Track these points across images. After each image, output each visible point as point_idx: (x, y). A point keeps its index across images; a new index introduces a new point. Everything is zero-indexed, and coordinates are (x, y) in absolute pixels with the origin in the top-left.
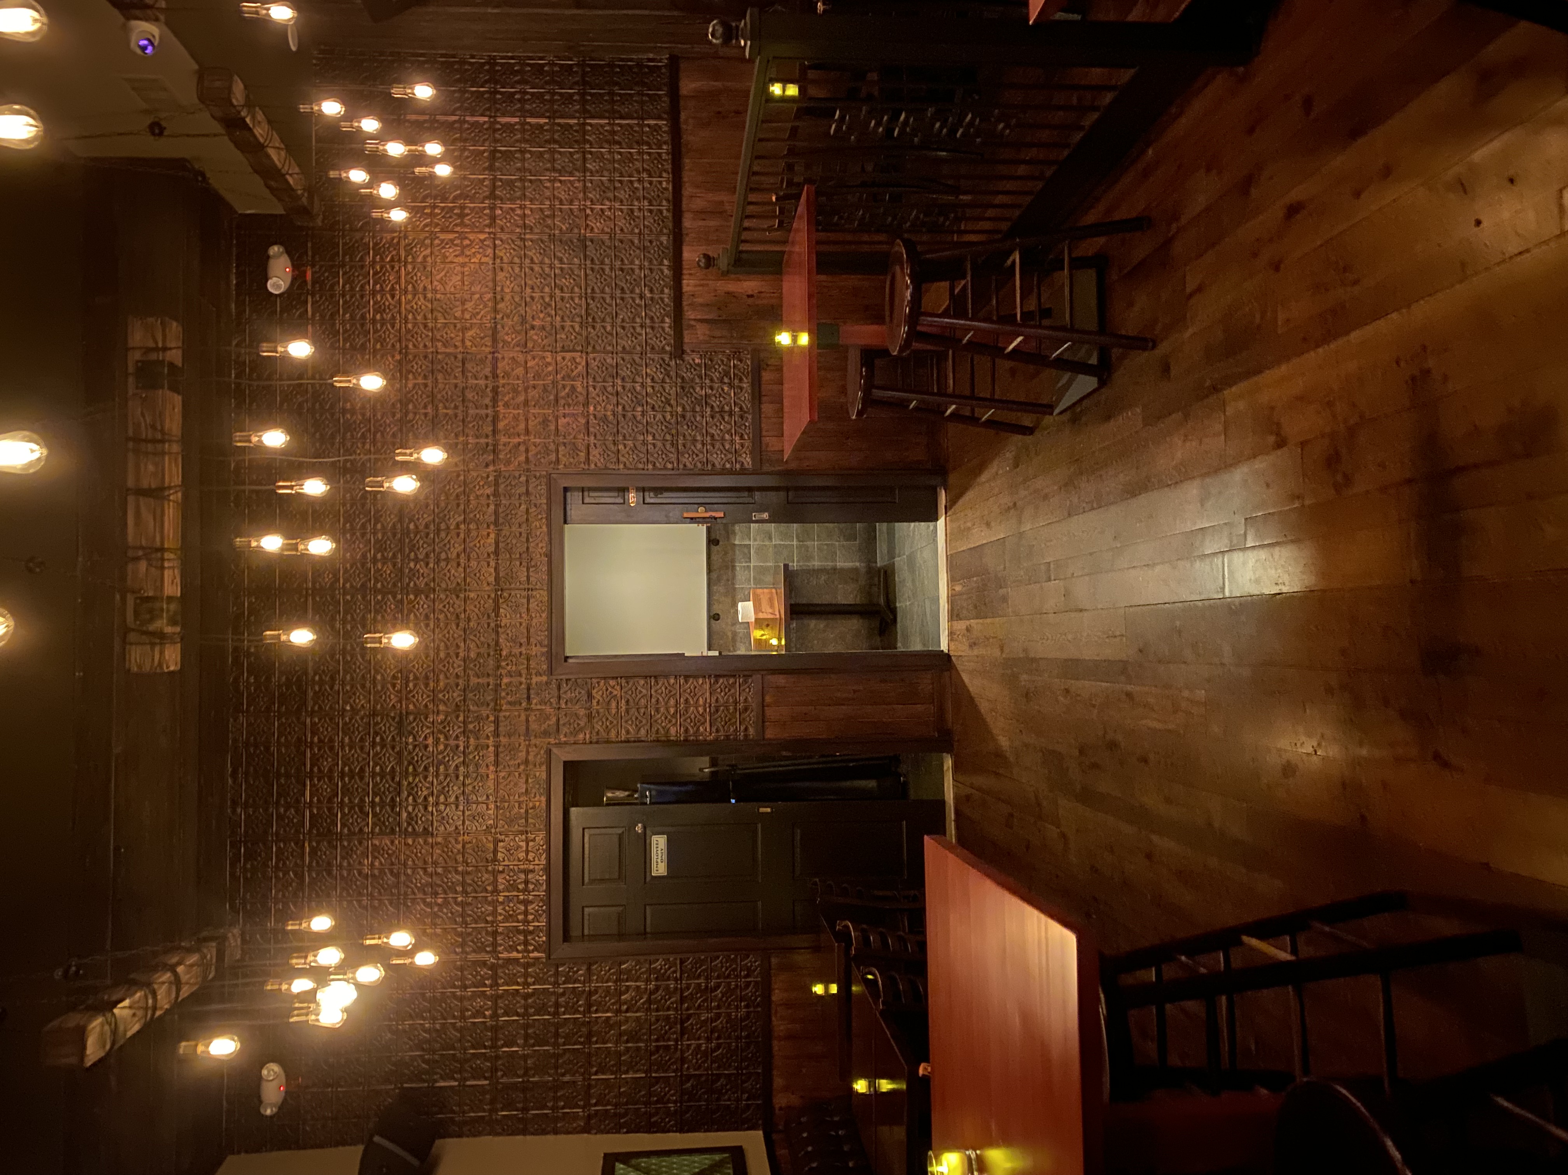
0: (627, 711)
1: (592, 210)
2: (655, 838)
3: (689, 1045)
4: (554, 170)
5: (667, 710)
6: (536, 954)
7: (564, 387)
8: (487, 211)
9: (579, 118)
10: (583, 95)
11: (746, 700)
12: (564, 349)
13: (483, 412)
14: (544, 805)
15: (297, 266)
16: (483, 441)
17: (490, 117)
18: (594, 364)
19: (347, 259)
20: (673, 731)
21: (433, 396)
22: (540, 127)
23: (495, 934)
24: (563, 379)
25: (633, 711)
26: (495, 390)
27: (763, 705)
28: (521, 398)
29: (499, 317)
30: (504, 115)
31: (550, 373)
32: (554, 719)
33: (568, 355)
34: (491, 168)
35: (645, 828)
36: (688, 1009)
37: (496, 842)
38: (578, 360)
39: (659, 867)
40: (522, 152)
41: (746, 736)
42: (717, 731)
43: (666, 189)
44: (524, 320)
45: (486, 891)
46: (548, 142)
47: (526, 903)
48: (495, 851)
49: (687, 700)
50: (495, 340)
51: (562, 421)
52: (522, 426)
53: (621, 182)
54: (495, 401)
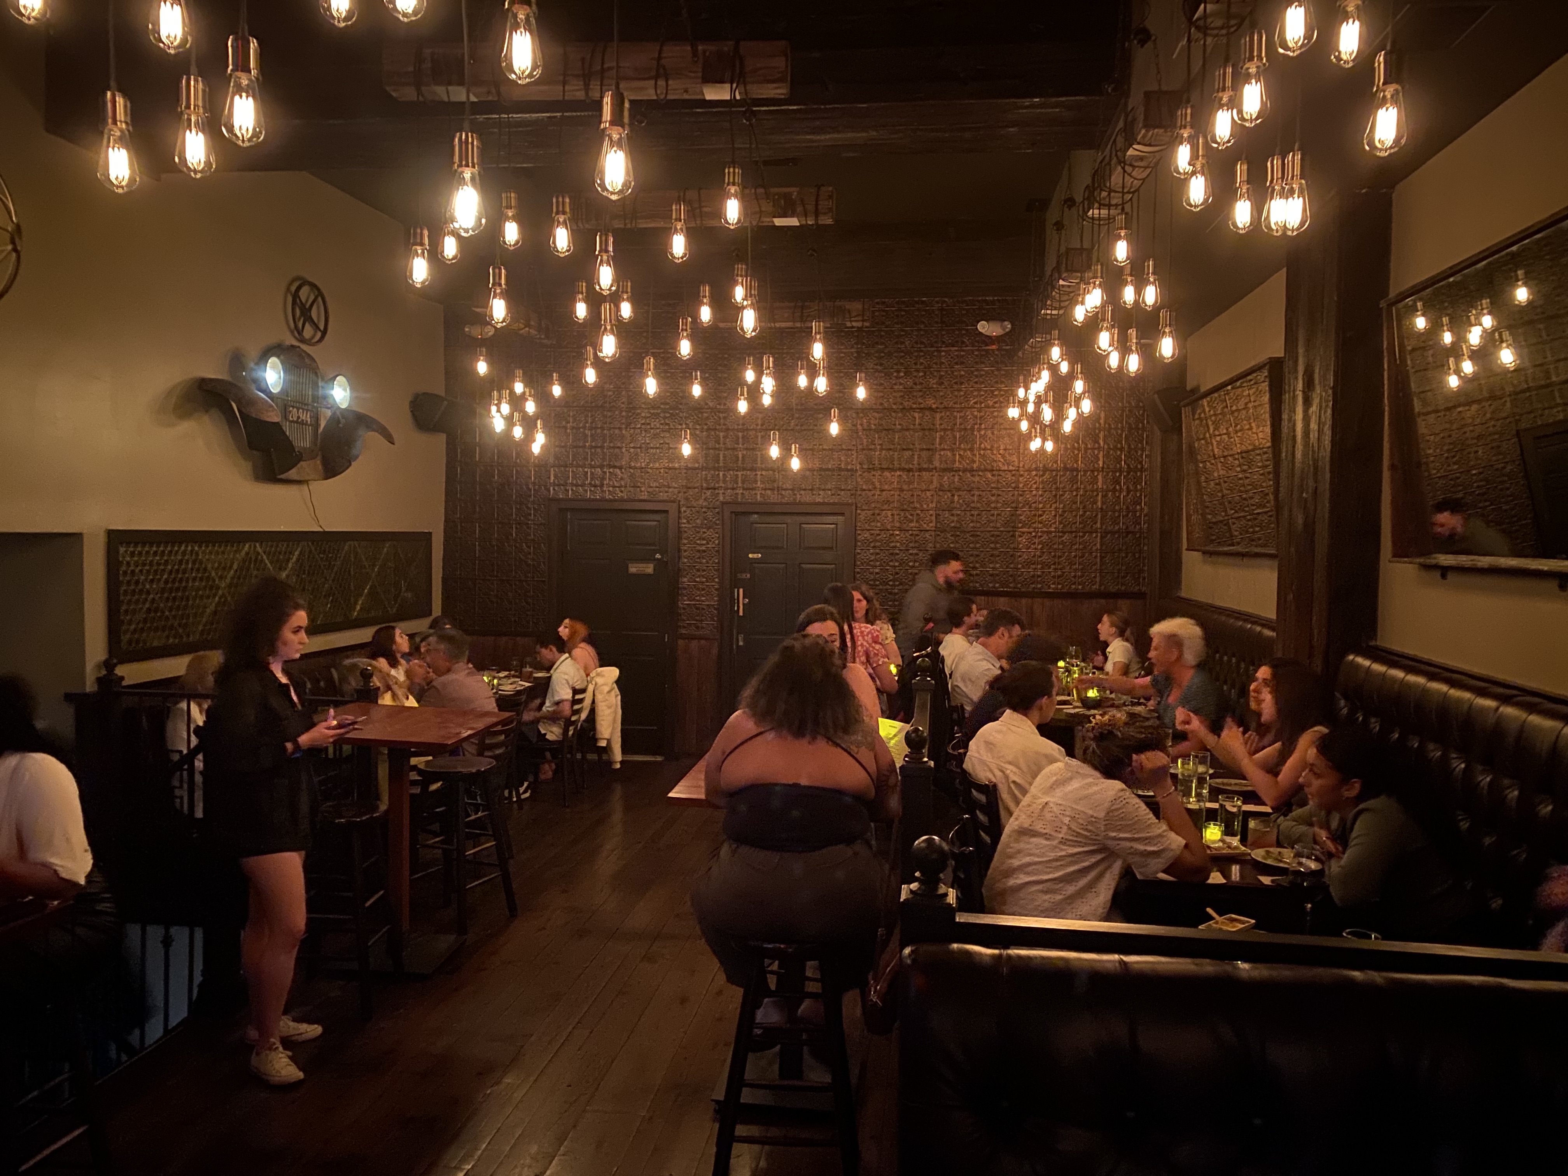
0: (699, 551)
1: (1035, 537)
4: (1064, 512)
5: (699, 577)
6: (552, 491)
7: (912, 515)
8: (1034, 466)
9: (1101, 528)
10: (1118, 531)
11: (702, 628)
12: (937, 515)
13: (895, 463)
14: (641, 498)
15: (999, 339)
16: (876, 462)
17: (1103, 468)
18: (927, 535)
19: (1003, 372)
20: (685, 580)
21: (908, 430)
22: (1095, 503)
23: (566, 466)
24: (918, 515)
25: (698, 555)
26: (909, 470)
27: (700, 638)
28: (905, 487)
29: (961, 473)
30: (1104, 477)
31: (922, 506)
32: (695, 505)
33: (934, 518)
34: (1066, 469)
36: (515, 584)
37: (620, 468)
38: (931, 525)
40: (1077, 489)
41: (680, 626)
42: (684, 609)
43: (1049, 587)
44: (959, 490)
45: (592, 460)
46: (1084, 507)
47: (583, 486)
48: (615, 467)
49: (703, 589)
50: (945, 470)
51: (889, 513)
52: (886, 487)
53: (1054, 556)
54: (903, 470)
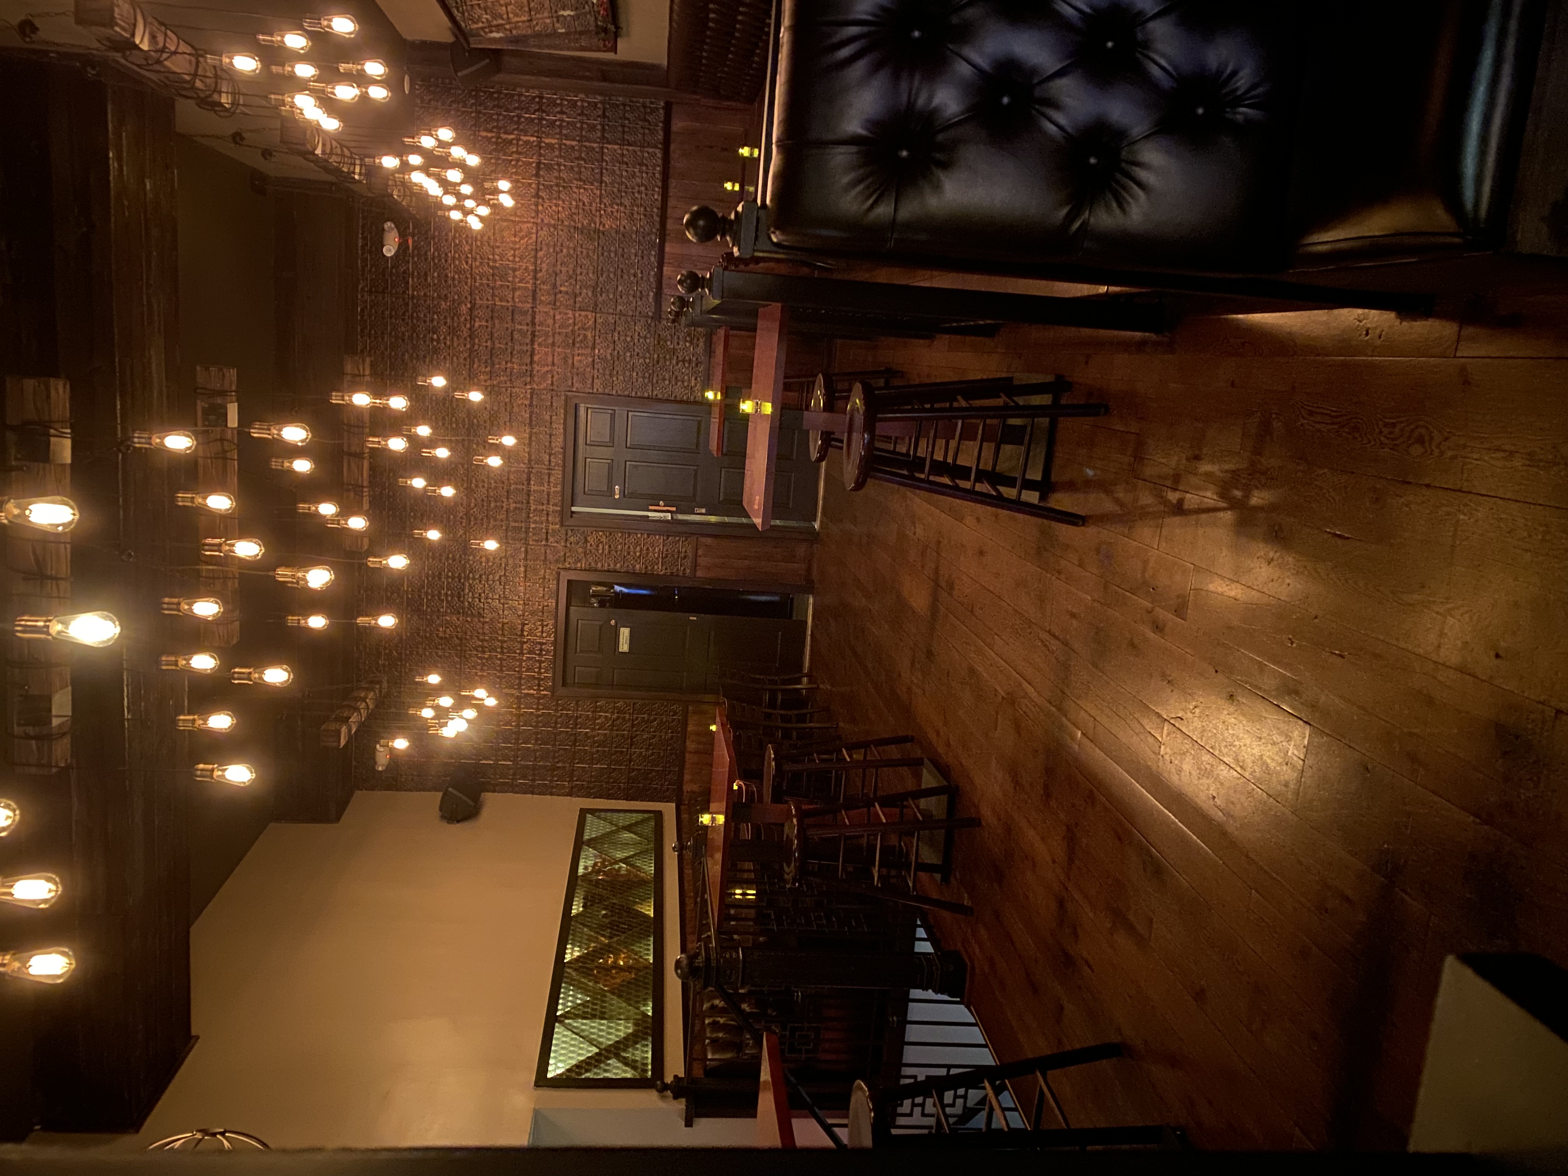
0: (609, 552)
1: (605, 211)
2: (622, 630)
3: (635, 752)
4: (580, 180)
5: (635, 553)
6: (545, 693)
7: (579, 335)
8: (533, 207)
9: (599, 143)
10: (603, 126)
11: (686, 552)
12: (580, 309)
13: (525, 348)
14: (554, 604)
15: (403, 235)
16: (524, 367)
17: (537, 137)
18: (599, 321)
19: (437, 233)
20: (638, 566)
21: (492, 334)
22: (573, 147)
23: (520, 678)
24: (579, 329)
25: (613, 552)
26: (533, 335)
27: (696, 556)
28: (550, 341)
29: (538, 282)
30: (547, 137)
31: (570, 325)
32: (562, 553)
33: (583, 313)
34: (537, 175)
35: (616, 623)
36: (636, 731)
37: (524, 625)
38: (590, 317)
39: (624, 646)
40: (559, 165)
41: (684, 574)
42: (666, 569)
43: (657, 200)
44: (554, 286)
45: (515, 653)
46: (577, 159)
47: (540, 662)
48: (522, 630)
49: (648, 549)
50: (534, 299)
51: (576, 358)
52: (550, 359)
53: (626, 192)
54: (532, 342)
